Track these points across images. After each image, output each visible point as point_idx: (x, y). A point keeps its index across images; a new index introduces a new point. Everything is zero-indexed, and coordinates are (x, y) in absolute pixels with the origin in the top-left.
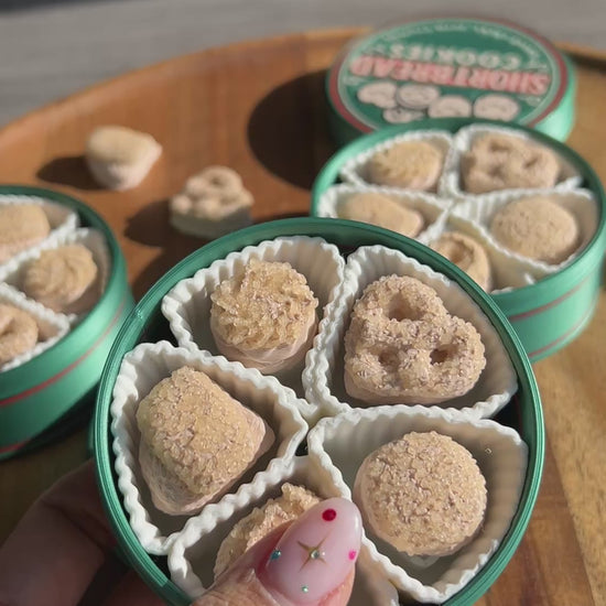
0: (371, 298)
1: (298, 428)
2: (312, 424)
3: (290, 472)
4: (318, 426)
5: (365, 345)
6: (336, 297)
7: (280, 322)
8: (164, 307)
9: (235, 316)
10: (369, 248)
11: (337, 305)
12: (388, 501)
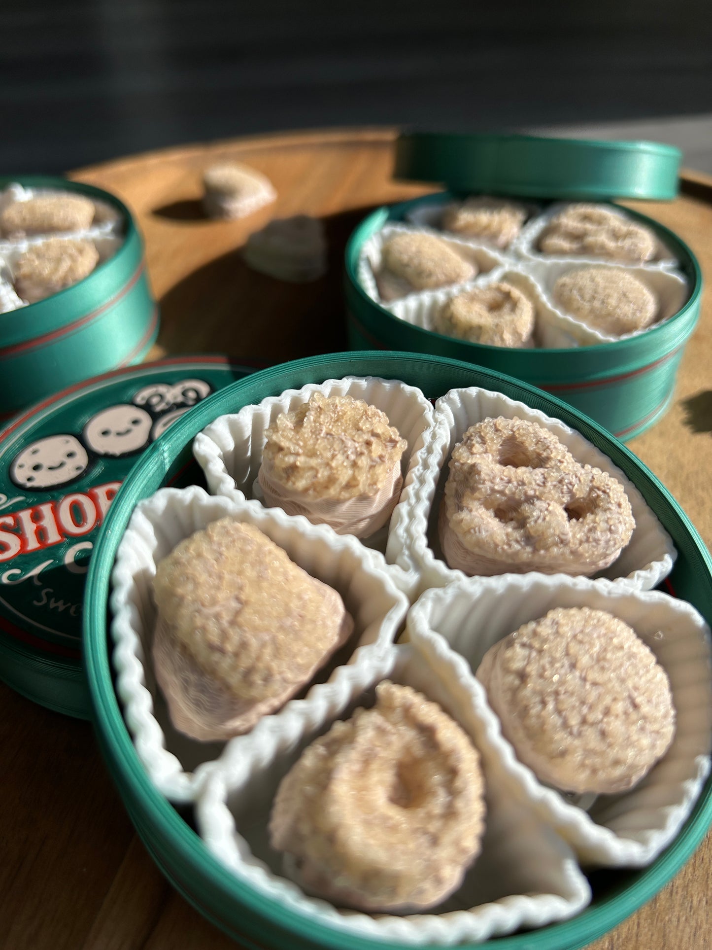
0: (476, 440)
1: (393, 603)
2: (414, 597)
3: (388, 666)
4: (422, 599)
5: (477, 494)
6: (426, 444)
7: (359, 463)
8: (197, 447)
9: (297, 454)
10: (464, 389)
11: (430, 451)
12: (544, 703)
